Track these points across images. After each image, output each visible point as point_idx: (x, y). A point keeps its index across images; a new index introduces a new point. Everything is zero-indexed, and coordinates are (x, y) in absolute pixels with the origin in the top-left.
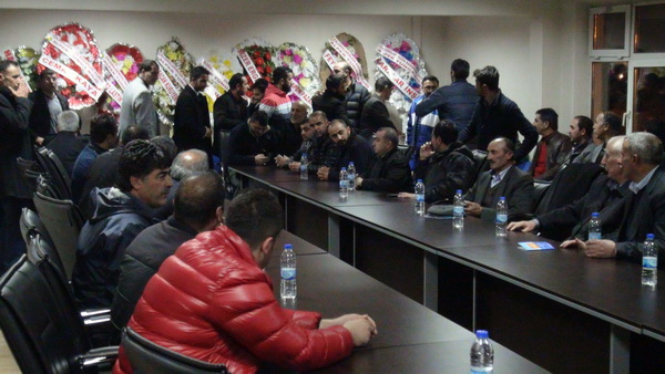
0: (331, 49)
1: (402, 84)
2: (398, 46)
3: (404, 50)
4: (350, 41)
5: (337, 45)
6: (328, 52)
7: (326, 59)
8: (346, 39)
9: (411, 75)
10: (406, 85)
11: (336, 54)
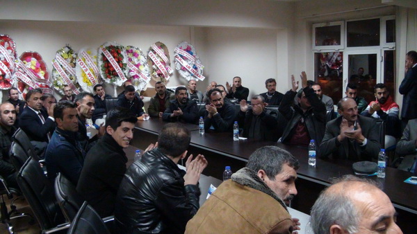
0: (153, 50)
1: (189, 67)
2: (186, 48)
3: (188, 50)
4: (162, 46)
5: (155, 48)
6: (151, 52)
7: (150, 55)
8: (160, 45)
9: (194, 63)
10: (192, 68)
11: (155, 53)
